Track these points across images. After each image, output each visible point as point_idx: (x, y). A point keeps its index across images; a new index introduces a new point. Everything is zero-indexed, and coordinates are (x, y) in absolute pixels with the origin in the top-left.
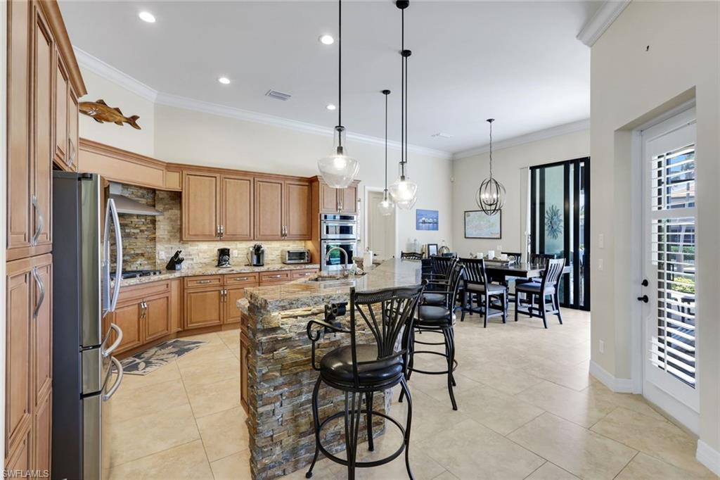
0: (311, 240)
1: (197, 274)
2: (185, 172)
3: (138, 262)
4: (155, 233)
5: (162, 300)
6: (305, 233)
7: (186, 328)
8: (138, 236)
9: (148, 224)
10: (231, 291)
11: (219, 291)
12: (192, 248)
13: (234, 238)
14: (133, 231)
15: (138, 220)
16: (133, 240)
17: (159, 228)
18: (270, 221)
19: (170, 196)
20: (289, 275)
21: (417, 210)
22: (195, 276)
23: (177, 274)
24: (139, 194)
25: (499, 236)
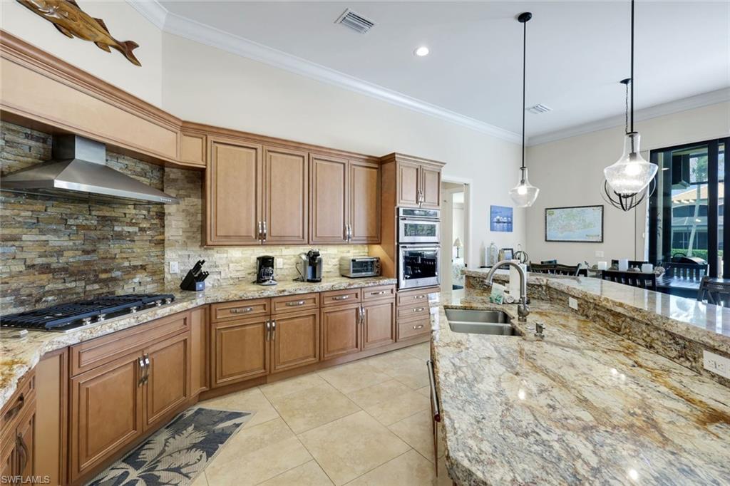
0: (380, 244)
1: (231, 297)
2: (211, 138)
3: (136, 280)
4: (163, 233)
5: (175, 347)
6: (374, 235)
7: (214, 385)
8: (136, 238)
9: (152, 218)
10: (281, 323)
11: (264, 324)
13: (282, 242)
14: (127, 229)
15: (137, 212)
16: (127, 245)
17: (170, 225)
18: (330, 216)
19: (186, 177)
20: (359, 296)
21: (491, 207)
22: (228, 302)
23: (200, 300)
24: (138, 168)
25: (600, 239)
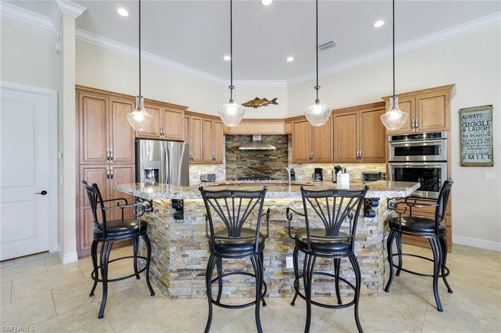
2: (293, 122)
4: (287, 159)
6: (383, 156)
8: (277, 160)
9: (283, 153)
12: (304, 167)
13: (320, 161)
14: (273, 157)
16: (273, 162)
17: (290, 156)
18: (347, 147)
24: (277, 138)
